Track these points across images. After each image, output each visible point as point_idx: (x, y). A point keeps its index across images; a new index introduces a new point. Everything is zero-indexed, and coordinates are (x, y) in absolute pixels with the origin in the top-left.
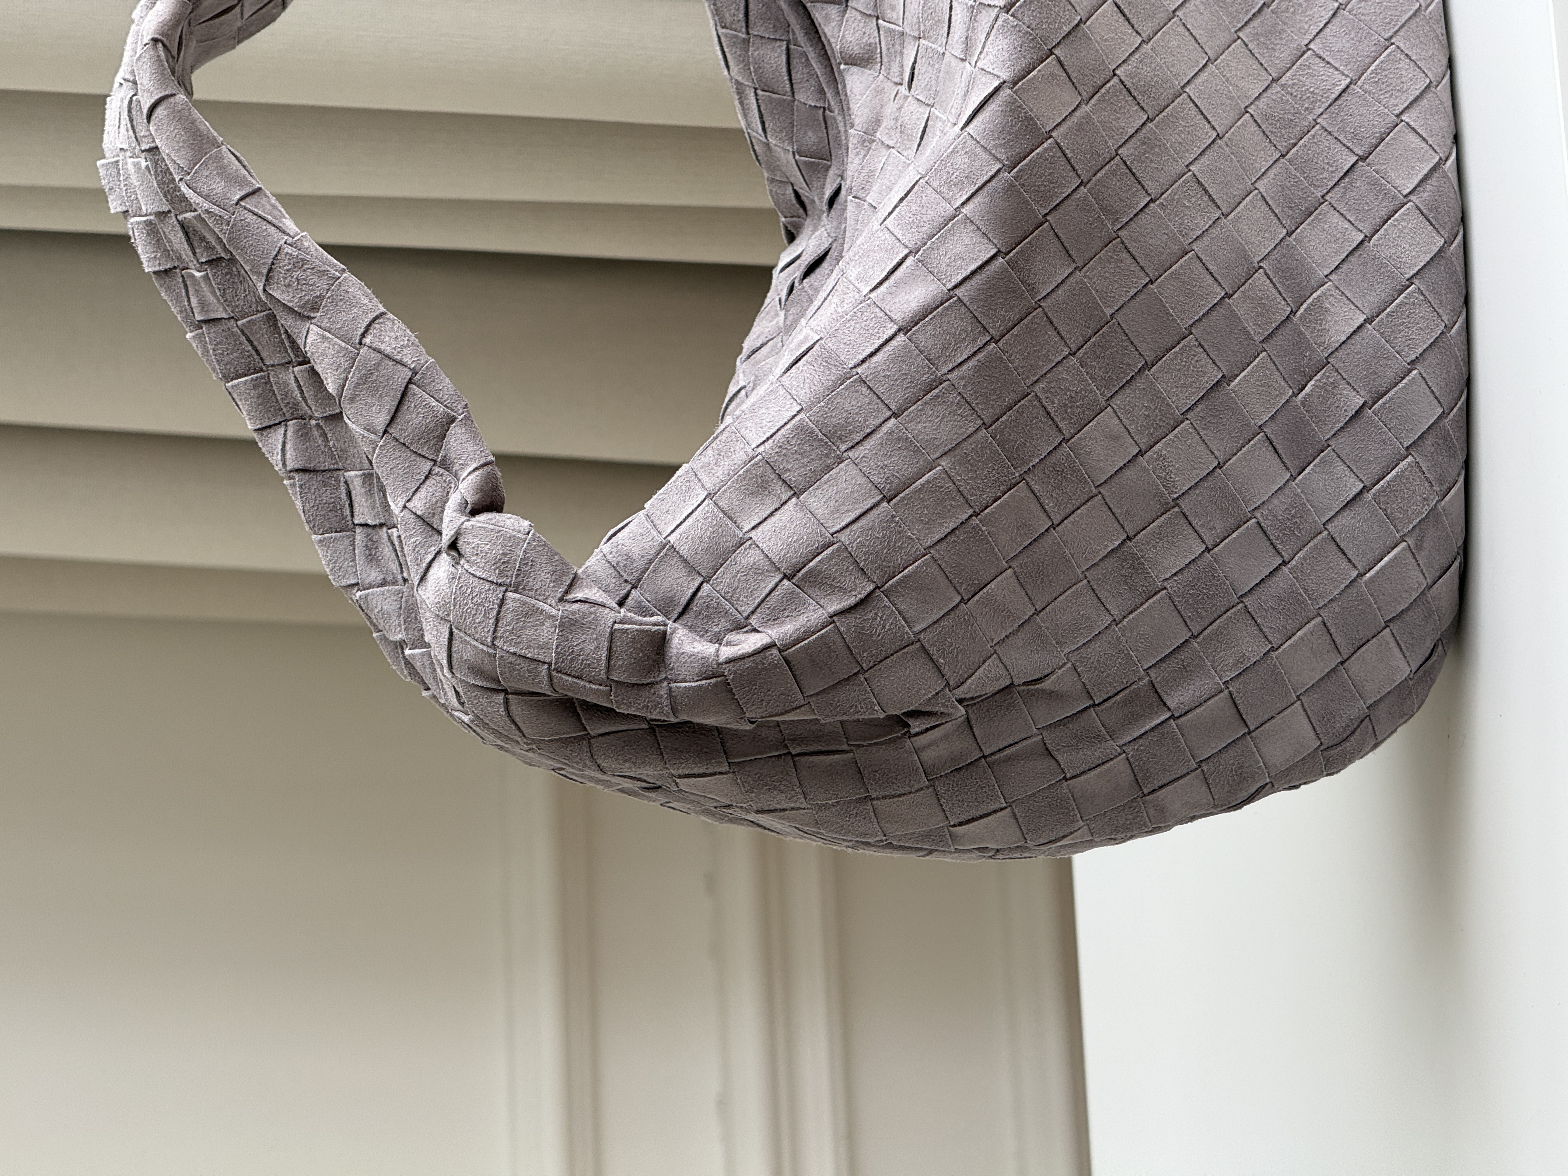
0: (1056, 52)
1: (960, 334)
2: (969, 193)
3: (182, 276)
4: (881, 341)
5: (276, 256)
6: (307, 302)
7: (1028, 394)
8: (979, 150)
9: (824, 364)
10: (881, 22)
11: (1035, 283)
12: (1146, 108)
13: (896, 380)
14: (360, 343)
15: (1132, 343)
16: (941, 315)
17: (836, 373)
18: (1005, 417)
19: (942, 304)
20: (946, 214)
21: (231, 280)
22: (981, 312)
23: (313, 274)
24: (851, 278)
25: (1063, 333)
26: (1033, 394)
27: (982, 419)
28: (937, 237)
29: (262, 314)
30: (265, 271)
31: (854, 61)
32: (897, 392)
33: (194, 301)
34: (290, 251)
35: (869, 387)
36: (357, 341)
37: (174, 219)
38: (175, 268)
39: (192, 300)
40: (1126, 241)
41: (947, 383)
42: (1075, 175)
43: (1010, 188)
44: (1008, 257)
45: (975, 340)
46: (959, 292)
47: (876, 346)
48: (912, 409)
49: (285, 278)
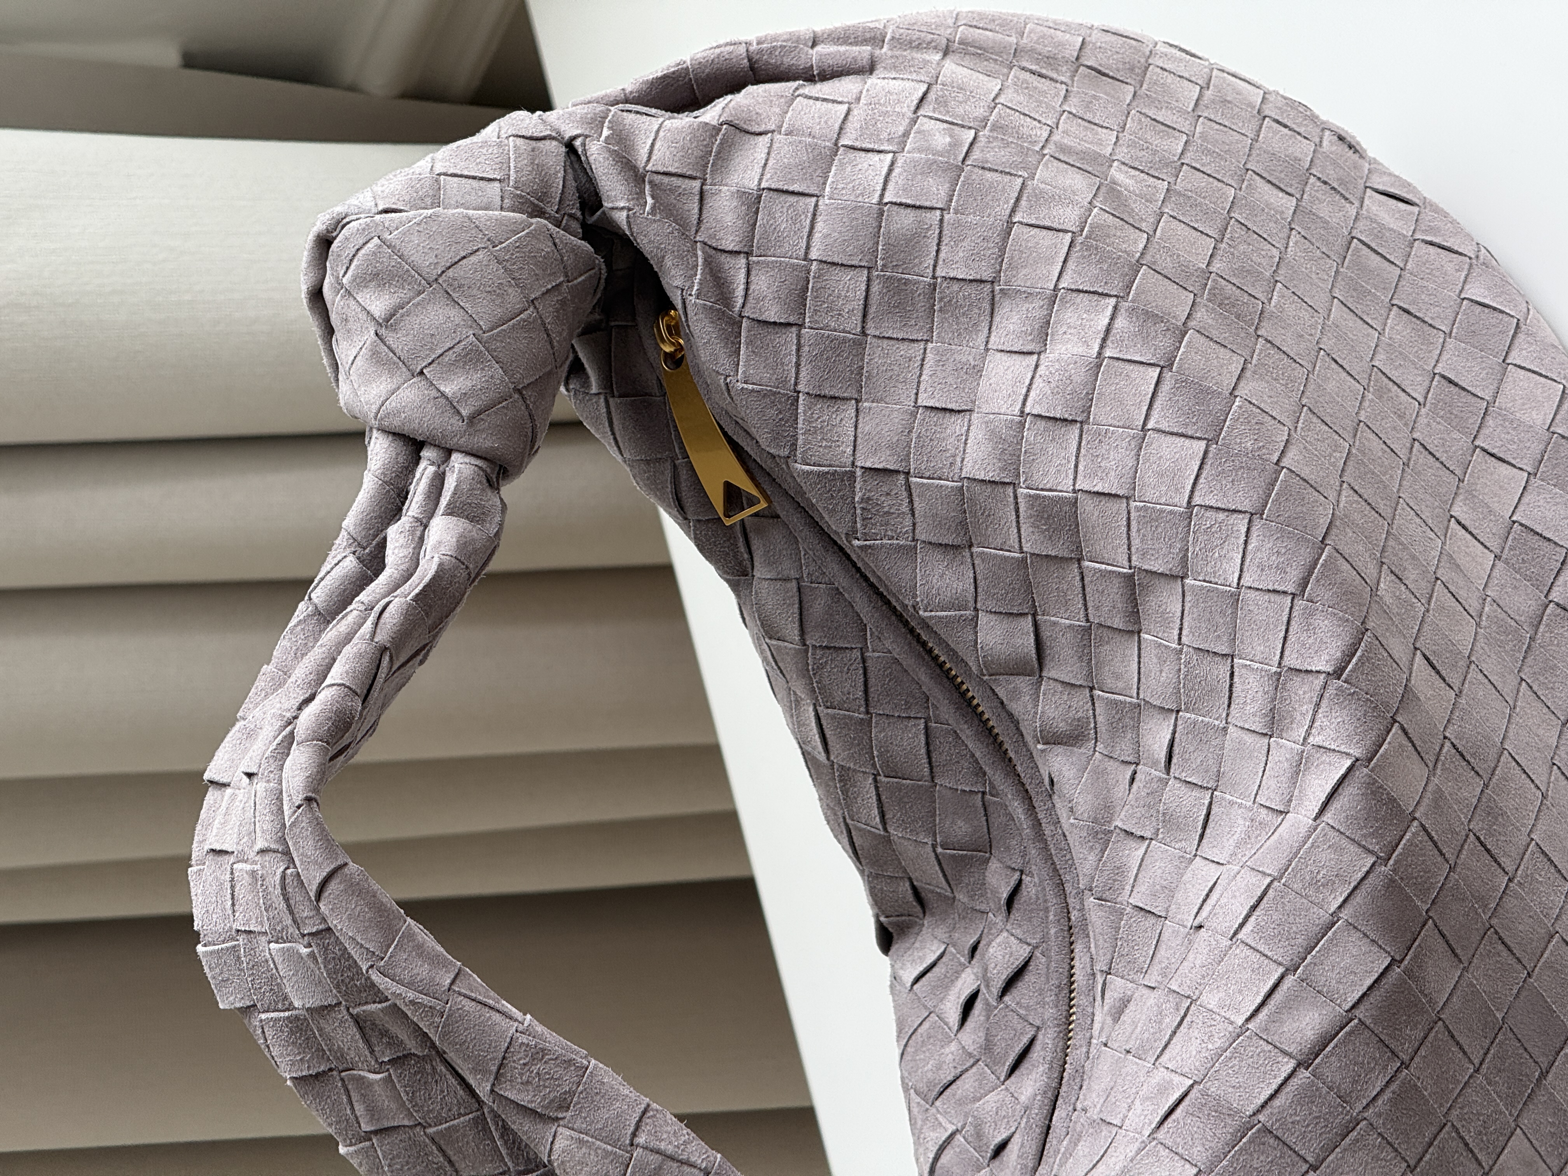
0: (1398, 719)
1: (1368, 1063)
2: (1345, 894)
3: (342, 1080)
4: (1279, 1080)
5: (508, 1048)
6: (552, 1101)
7: (1445, 1124)
8: (1344, 842)
9: (1213, 1113)
10: (1097, 693)
11: (1431, 993)
12: (1481, 773)
13: (1308, 1125)
14: (632, 1145)
15: (1526, 1049)
16: (1344, 1042)
17: (1233, 1124)
18: (1428, 1156)
19: (1342, 1029)
20: (1322, 921)
21: (423, 1081)
22: (1387, 1034)
23: (558, 1066)
24: (1210, 1007)
25: (1466, 1048)
26: (1449, 1124)
27: (1406, 1161)
28: (1317, 949)
29: (467, 1118)
30: (494, 1069)
31: (1054, 739)
32: (1310, 1140)
33: (359, 1109)
34: (525, 1041)
35: (1277, 1137)
36: (628, 1142)
37: (345, 1012)
38: (331, 1070)
39: (356, 1108)
40: (1499, 931)
41: (1364, 1122)
42: (1443, 860)
43: (1391, 884)
44: (1402, 965)
45: (1385, 1067)
46: (1359, 1013)
47: (1274, 1087)
48: (1330, 1158)
49: (521, 1074)
